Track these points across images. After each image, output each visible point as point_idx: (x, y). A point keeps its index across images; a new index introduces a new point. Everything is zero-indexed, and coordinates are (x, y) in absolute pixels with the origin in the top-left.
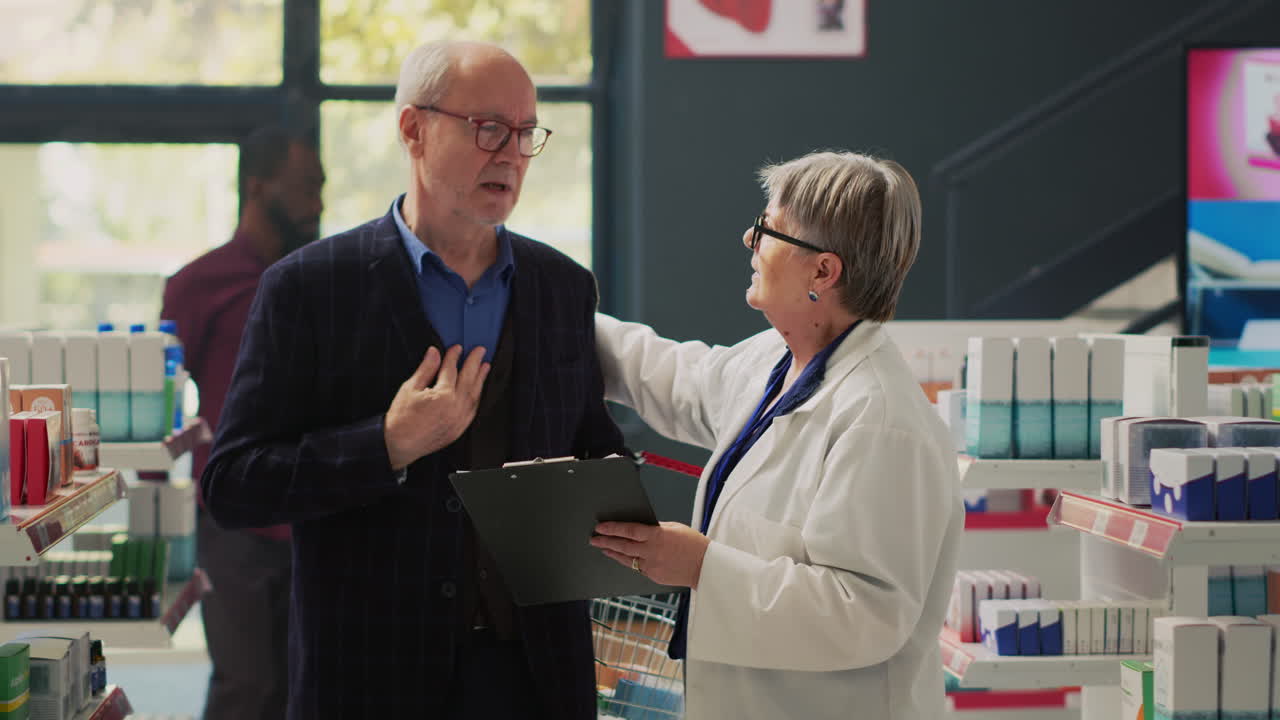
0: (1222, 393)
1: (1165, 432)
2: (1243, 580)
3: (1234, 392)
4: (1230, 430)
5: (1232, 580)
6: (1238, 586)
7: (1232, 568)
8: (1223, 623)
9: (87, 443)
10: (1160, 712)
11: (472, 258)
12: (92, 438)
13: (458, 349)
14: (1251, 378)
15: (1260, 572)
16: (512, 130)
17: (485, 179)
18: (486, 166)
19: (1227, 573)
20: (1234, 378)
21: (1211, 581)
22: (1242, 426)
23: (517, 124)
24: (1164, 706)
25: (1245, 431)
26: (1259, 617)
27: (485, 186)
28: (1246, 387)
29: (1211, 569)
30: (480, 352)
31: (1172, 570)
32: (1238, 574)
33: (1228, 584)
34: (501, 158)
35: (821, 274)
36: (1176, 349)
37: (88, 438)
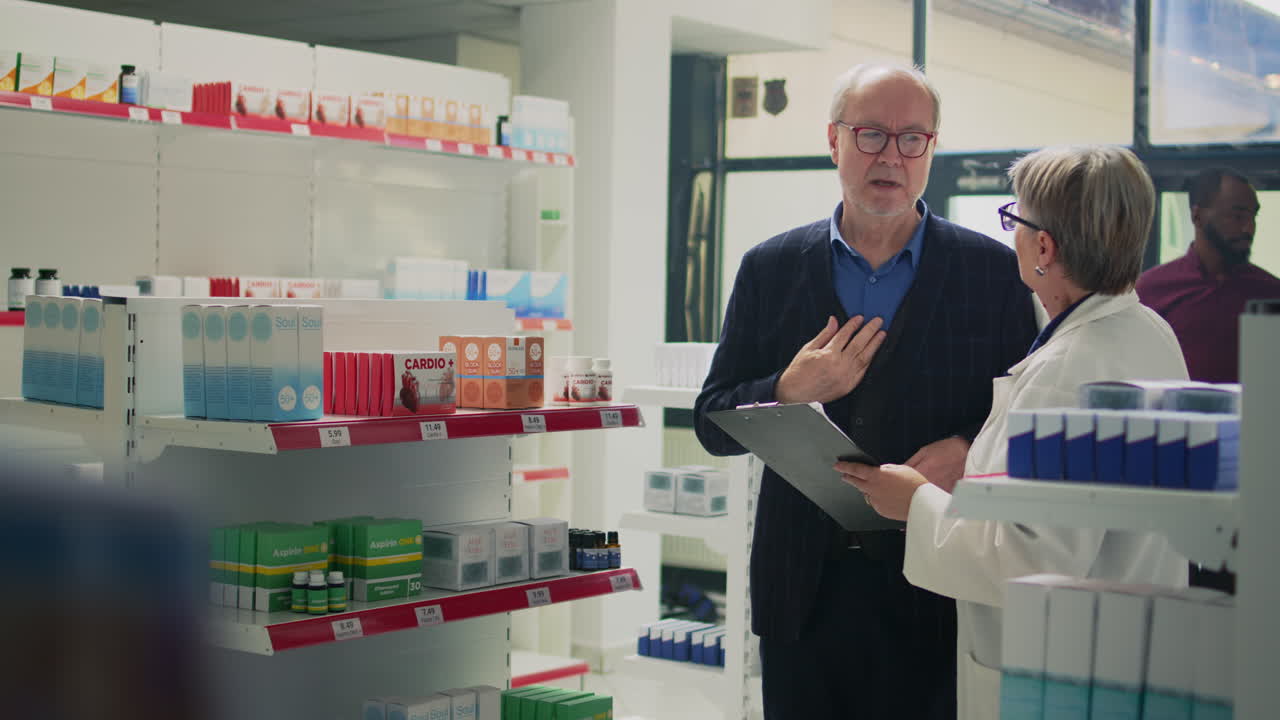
9: (583, 382)
11: (884, 245)
12: (588, 379)
13: (860, 319)
16: (889, 136)
17: (872, 177)
18: (872, 165)
23: (895, 130)
27: (876, 183)
30: (877, 322)
34: (881, 159)
35: (1043, 251)
37: (584, 378)
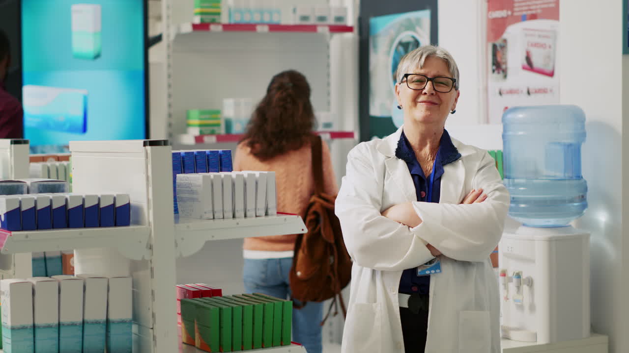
0: (38, 166)
1: (7, 187)
2: (51, 259)
3: (43, 167)
4: (36, 185)
5: (45, 259)
6: (48, 262)
7: (44, 253)
8: (34, 281)
10: (4, 326)
14: (52, 159)
15: (59, 255)
19: (43, 256)
20: (43, 159)
21: (34, 260)
22: (43, 183)
24: (6, 323)
25: (43, 185)
26: (53, 277)
28: (49, 163)
29: (33, 254)
31: (14, 256)
32: (48, 256)
33: (43, 261)
36: (13, 145)
